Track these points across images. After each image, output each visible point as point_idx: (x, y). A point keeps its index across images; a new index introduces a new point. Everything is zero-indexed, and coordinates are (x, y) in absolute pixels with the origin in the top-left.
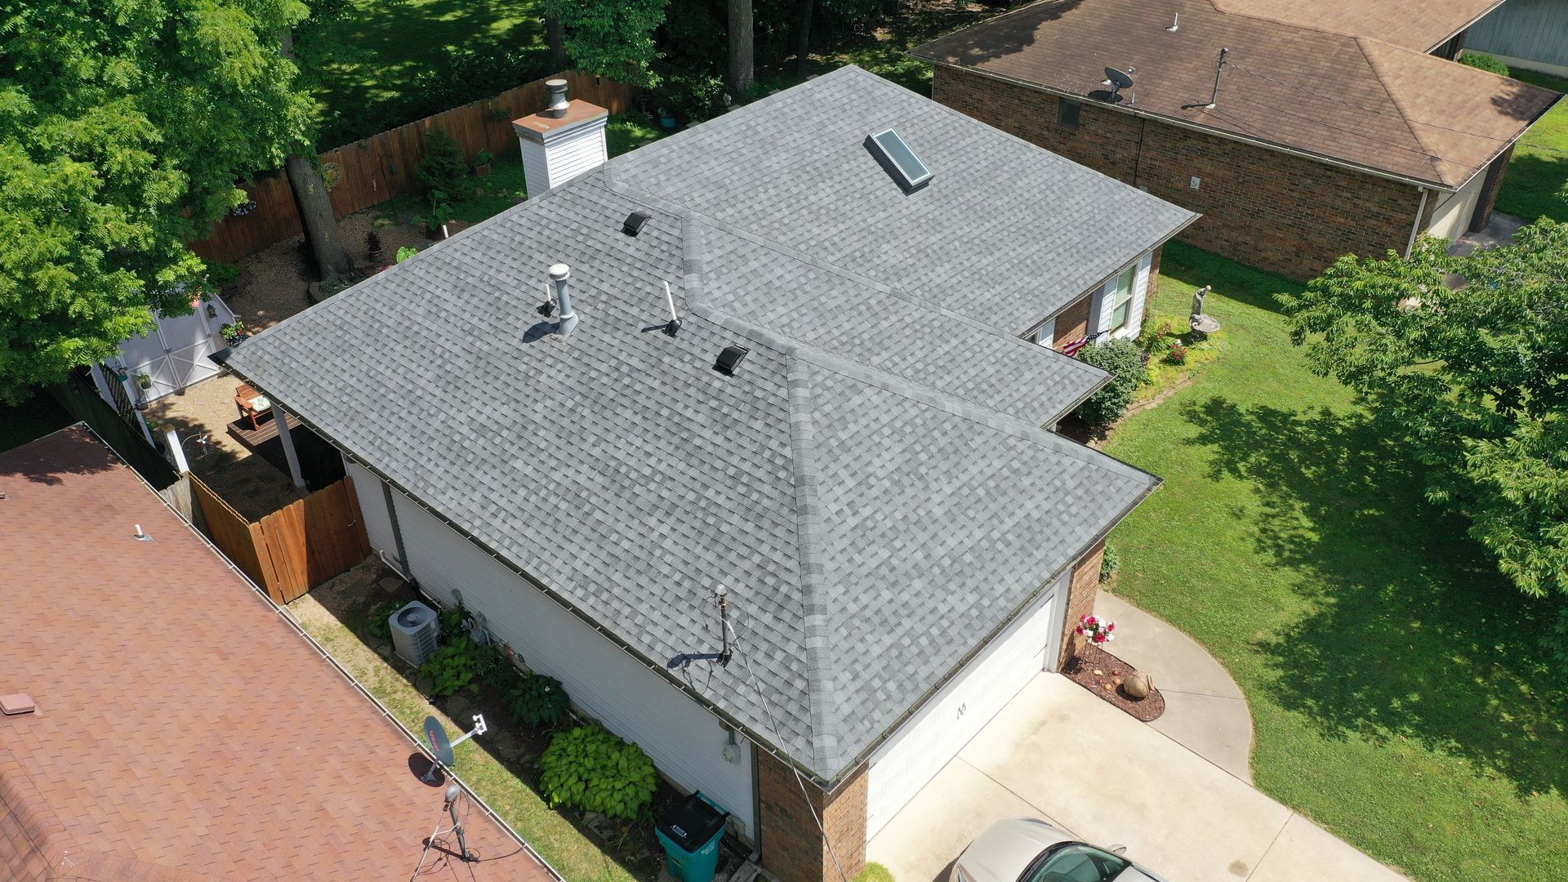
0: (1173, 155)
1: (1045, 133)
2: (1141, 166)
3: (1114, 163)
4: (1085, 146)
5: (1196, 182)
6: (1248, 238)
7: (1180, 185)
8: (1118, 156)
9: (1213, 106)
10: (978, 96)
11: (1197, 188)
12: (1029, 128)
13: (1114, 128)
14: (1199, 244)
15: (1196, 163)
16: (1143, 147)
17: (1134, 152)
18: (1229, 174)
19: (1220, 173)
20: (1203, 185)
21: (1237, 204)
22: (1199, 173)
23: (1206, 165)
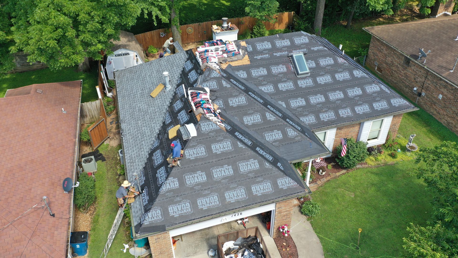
0: (435, 85)
1: (399, 66)
2: (425, 85)
3: (417, 82)
4: (409, 73)
5: (441, 96)
6: (453, 122)
7: (436, 96)
8: (418, 80)
9: (453, 71)
10: (382, 47)
11: (441, 99)
12: (394, 62)
13: (419, 70)
14: (437, 119)
15: (442, 90)
16: (427, 79)
17: (423, 80)
18: (452, 97)
19: (449, 96)
20: (443, 98)
21: (452, 108)
22: (442, 94)
23: (445, 91)
